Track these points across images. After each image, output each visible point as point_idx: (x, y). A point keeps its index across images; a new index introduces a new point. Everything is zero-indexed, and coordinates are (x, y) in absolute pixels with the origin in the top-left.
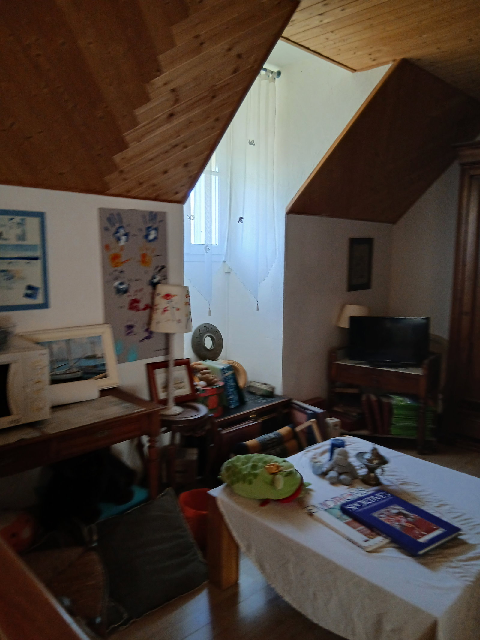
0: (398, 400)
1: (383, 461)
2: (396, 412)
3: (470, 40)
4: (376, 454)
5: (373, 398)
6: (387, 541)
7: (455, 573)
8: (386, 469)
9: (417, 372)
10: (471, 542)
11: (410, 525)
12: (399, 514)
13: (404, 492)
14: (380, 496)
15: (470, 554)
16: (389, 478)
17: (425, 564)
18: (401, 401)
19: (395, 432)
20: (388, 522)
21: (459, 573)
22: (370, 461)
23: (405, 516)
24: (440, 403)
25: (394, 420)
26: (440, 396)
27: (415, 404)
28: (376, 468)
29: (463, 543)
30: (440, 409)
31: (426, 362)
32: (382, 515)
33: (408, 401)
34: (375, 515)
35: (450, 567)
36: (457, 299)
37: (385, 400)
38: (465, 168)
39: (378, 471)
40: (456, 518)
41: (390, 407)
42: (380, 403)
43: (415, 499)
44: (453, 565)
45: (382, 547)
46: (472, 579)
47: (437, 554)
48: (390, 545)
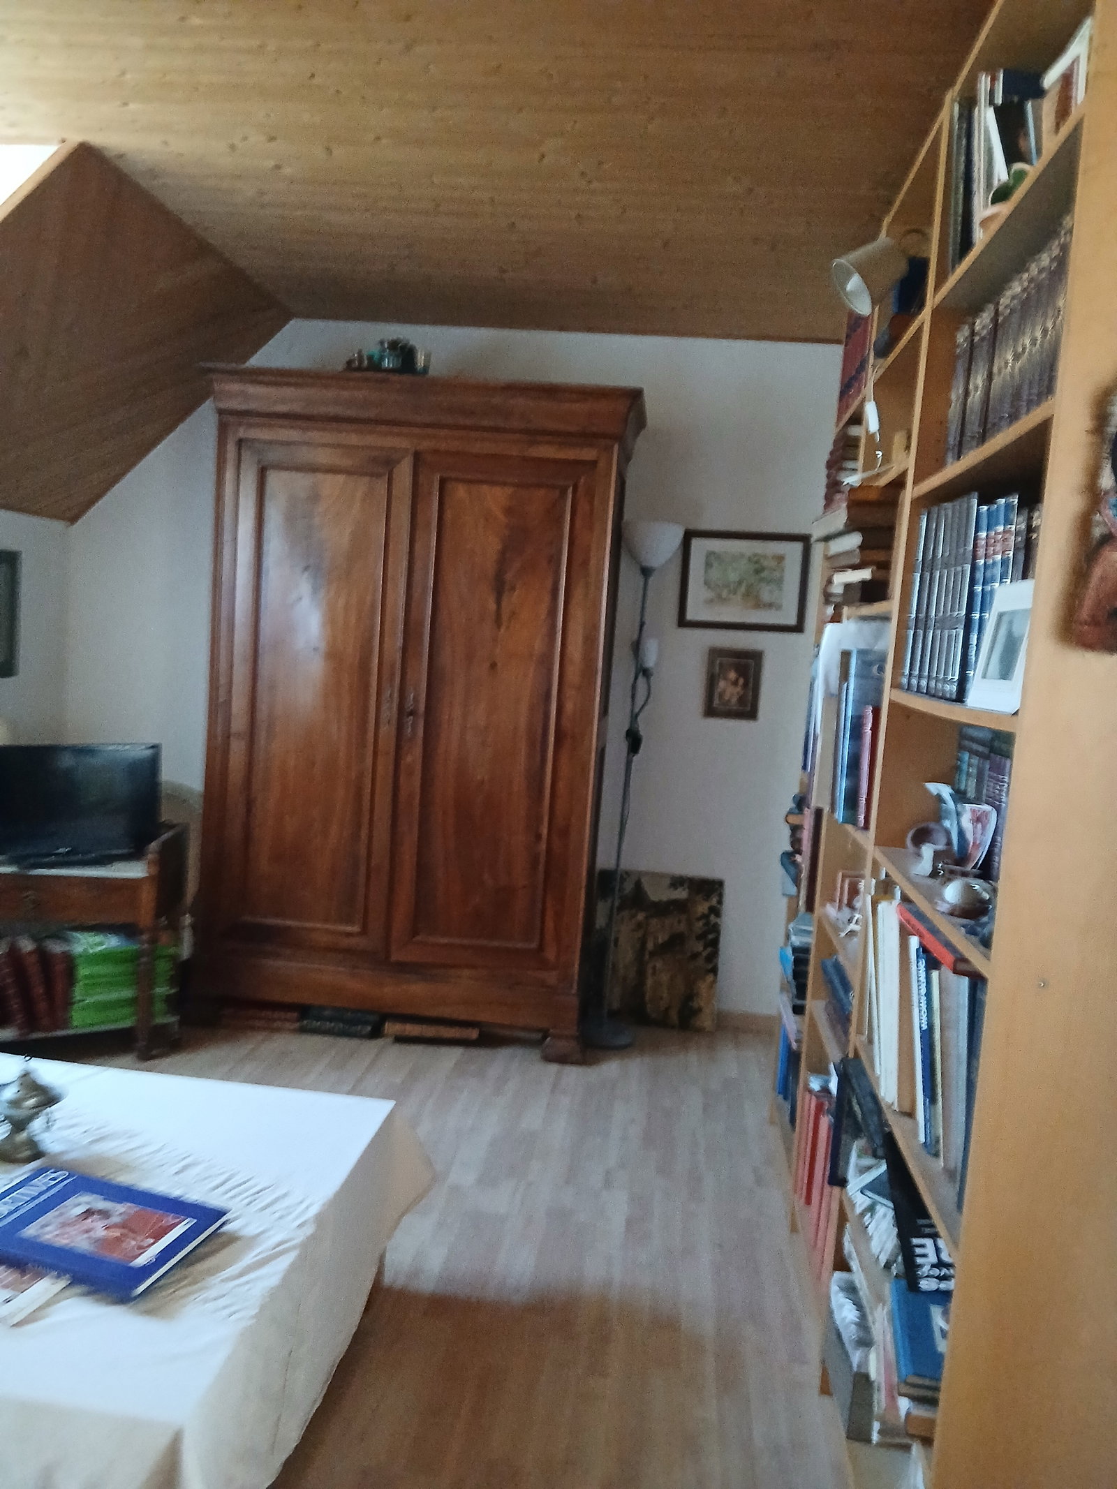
0: (87, 944)
1: (48, 1098)
2: (83, 971)
3: (233, 147)
4: (30, 1085)
5: (27, 945)
6: (62, 1283)
7: (217, 1310)
8: (56, 1115)
9: (134, 871)
10: (250, 1231)
11: (116, 1233)
12: (88, 1213)
13: (101, 1160)
14: (42, 1182)
15: (248, 1259)
16: (65, 1133)
17: (150, 1312)
18: (101, 944)
19: (81, 1020)
20: (64, 1239)
21: (225, 1308)
22: (15, 1103)
23: (105, 1214)
24: (187, 936)
25: (78, 992)
26: (187, 920)
27: (133, 947)
28: (31, 1118)
29: (233, 1239)
30: (186, 951)
31: (154, 846)
32: (47, 1230)
33: (112, 942)
34: (30, 1231)
35: (206, 1301)
36: (218, 706)
37: (56, 948)
38: (227, 421)
39: (37, 1125)
40: (217, 1187)
41: (70, 962)
42: (43, 956)
43: (126, 1168)
44: (212, 1293)
45: (48, 1304)
46: (253, 1312)
47: (179, 1281)
48: (68, 1292)
